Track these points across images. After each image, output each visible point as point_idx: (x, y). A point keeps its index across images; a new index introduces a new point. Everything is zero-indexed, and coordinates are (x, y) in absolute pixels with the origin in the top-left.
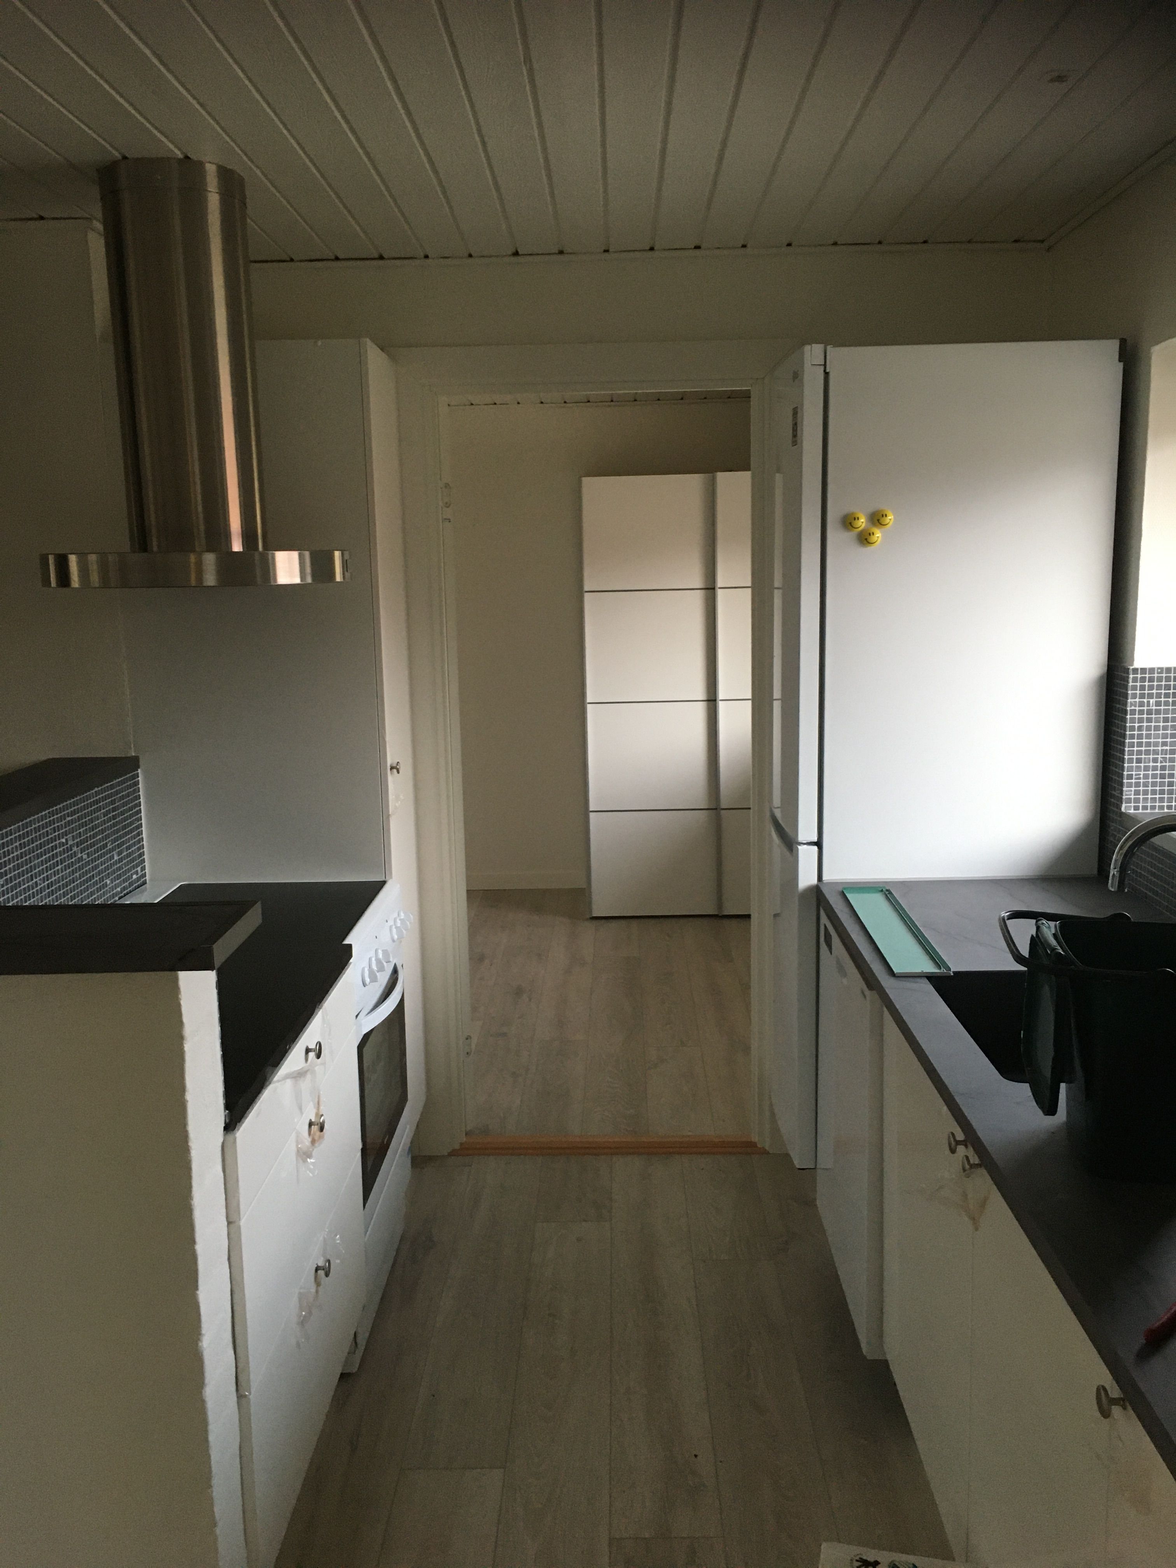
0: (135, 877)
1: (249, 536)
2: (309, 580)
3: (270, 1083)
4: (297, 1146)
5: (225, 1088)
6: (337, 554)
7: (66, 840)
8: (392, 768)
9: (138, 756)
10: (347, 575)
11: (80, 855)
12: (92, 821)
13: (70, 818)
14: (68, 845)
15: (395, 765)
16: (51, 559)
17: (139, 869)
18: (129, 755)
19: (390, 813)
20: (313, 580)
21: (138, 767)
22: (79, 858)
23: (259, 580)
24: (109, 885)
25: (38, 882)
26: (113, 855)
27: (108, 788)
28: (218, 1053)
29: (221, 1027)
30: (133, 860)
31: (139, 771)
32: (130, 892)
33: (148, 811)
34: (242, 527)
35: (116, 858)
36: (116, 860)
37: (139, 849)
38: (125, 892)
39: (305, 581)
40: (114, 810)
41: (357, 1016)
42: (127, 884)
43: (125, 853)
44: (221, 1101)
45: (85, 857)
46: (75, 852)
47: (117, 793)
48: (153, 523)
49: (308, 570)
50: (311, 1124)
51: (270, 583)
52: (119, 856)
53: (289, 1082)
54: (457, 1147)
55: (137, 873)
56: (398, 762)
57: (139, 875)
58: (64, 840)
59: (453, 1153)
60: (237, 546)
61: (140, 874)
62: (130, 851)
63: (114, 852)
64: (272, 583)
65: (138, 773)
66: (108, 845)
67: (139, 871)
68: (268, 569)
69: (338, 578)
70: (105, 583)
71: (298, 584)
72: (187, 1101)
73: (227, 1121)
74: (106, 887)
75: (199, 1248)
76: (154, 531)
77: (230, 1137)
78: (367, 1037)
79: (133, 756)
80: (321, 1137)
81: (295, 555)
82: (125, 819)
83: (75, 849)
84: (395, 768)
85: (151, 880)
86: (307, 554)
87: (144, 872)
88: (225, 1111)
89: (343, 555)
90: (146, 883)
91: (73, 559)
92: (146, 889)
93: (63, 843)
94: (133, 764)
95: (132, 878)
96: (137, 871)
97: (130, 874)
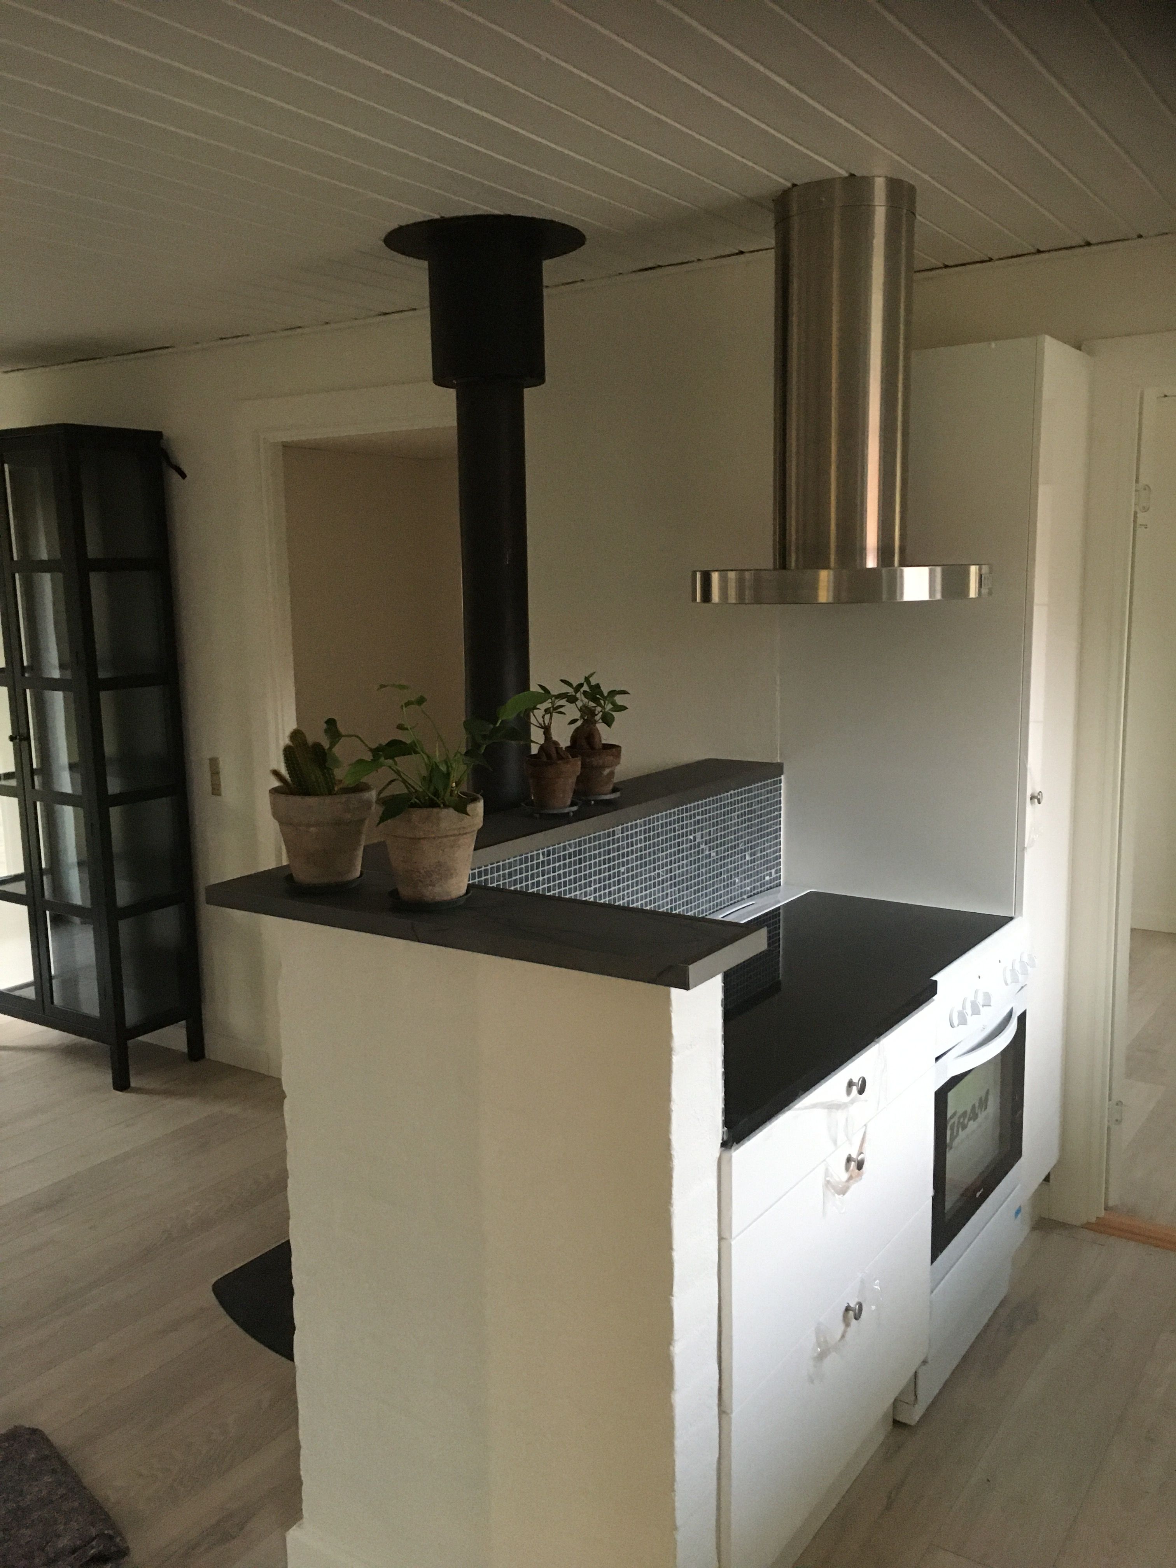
0: (767, 878)
1: (885, 553)
2: (938, 597)
3: (789, 1109)
4: (825, 1179)
5: (725, 1105)
6: (973, 569)
7: (695, 837)
8: (1032, 798)
9: (783, 764)
10: (984, 591)
11: (707, 853)
12: (724, 821)
13: (700, 817)
14: (696, 842)
15: (1036, 795)
16: (698, 575)
17: (773, 871)
18: (774, 762)
19: (1026, 846)
20: (943, 595)
21: (782, 773)
22: (706, 855)
23: (885, 597)
24: (738, 883)
25: (661, 873)
26: (745, 855)
27: (745, 792)
28: (719, 1069)
29: (724, 1044)
30: (767, 862)
31: (782, 777)
32: (761, 892)
33: (788, 816)
34: (878, 542)
35: (748, 858)
36: (748, 861)
37: (775, 852)
38: (755, 892)
39: (934, 596)
40: (750, 812)
41: (937, 1059)
42: (758, 884)
43: (759, 855)
44: (719, 1118)
45: (713, 854)
46: (703, 849)
47: (755, 796)
48: (794, 538)
49: (938, 587)
50: (849, 1160)
51: (896, 599)
52: (751, 857)
53: (822, 1113)
54: (1093, 1220)
55: (770, 875)
56: (1040, 792)
57: (772, 878)
58: (692, 837)
59: (1087, 1226)
60: (871, 562)
61: (774, 876)
62: (765, 853)
63: (746, 853)
64: (899, 600)
65: (781, 780)
66: (740, 845)
67: (773, 873)
68: (895, 584)
69: (973, 594)
70: (741, 599)
71: (927, 601)
72: (673, 1111)
73: (725, 1138)
74: (734, 885)
75: (677, 1255)
76: (793, 548)
77: (726, 1155)
78: (955, 1081)
79: (778, 763)
80: (860, 1176)
81: (924, 571)
82: (762, 822)
83: (703, 846)
84: (1036, 798)
85: (786, 883)
86: (938, 570)
87: (778, 875)
88: (723, 1128)
89: (980, 570)
90: (780, 885)
91: (715, 577)
92: (779, 891)
93: (691, 839)
94: (774, 770)
95: (764, 879)
96: (771, 873)
97: (762, 875)
